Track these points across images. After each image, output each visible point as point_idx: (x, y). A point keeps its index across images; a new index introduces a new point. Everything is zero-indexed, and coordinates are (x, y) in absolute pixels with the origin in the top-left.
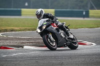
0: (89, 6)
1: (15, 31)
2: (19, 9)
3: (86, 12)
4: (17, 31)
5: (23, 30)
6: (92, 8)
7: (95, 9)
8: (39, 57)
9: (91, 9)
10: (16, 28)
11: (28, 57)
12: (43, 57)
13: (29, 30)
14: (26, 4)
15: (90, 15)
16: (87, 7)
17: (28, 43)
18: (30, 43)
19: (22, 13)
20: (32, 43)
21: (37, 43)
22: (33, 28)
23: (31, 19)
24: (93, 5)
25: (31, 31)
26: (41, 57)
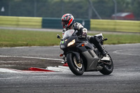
0: (90, 13)
3: (85, 22)
6: (95, 17)
7: (98, 19)
8: (21, 84)
9: (93, 18)
11: (5, 84)
13: (6, 46)
14: (3, 10)
15: (92, 26)
16: (88, 15)
17: (5, 64)
18: (7, 64)
20: (11, 64)
22: (12, 43)
23: (9, 30)
24: (97, 13)
25: (9, 48)
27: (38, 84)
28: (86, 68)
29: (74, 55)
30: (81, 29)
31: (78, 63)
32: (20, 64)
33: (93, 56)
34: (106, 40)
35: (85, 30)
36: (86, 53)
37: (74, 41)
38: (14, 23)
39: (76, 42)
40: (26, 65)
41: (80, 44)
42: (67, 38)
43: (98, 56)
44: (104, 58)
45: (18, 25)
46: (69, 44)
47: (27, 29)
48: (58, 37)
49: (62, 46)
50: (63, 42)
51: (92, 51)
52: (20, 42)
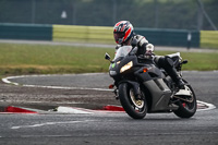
0: (200, 21)
1: (38, 73)
2: (47, 25)
4: (42, 73)
5: (56, 72)
6: (207, 27)
8: (91, 131)
10: (41, 67)
11: (66, 132)
12: (101, 131)
13: (69, 72)
14: (64, 15)
15: (202, 41)
16: (196, 24)
17: (66, 99)
18: (70, 100)
19: (55, 35)
20: (76, 99)
21: (87, 100)
22: (78, 67)
23: (73, 47)
26: (96, 132)
27: (118, 131)
28: (150, 108)
29: (130, 87)
30: (145, 44)
31: (136, 99)
32: (90, 100)
33: (162, 89)
34: (185, 62)
35: (150, 47)
36: (151, 83)
37: (131, 64)
38: (82, 36)
39: (134, 66)
40: (100, 101)
41: (141, 69)
42: (121, 59)
43: (171, 88)
44: (181, 92)
45: (87, 39)
46: (123, 69)
47: (97, 46)
48: (107, 57)
49: (112, 73)
50: (113, 65)
51: (161, 81)
52: (90, 66)
